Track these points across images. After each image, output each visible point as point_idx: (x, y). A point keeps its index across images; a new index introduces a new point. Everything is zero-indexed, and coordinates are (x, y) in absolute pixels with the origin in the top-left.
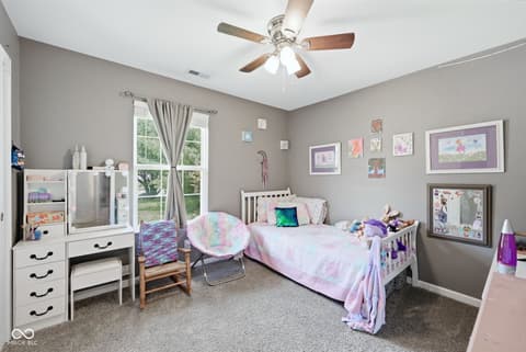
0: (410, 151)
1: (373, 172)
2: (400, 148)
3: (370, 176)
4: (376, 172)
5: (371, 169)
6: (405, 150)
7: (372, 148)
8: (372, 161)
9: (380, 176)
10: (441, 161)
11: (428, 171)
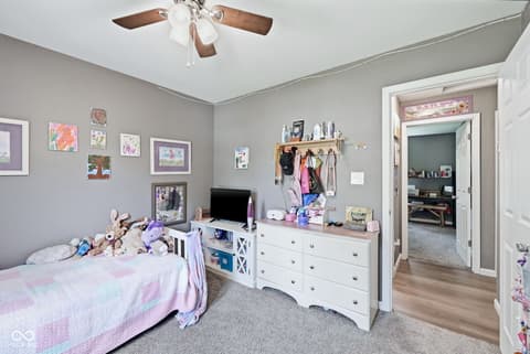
0: (137, 153)
1: (95, 172)
2: (128, 148)
3: (91, 177)
4: (100, 172)
5: (91, 169)
6: (133, 152)
7: (93, 142)
8: (92, 159)
9: (107, 177)
10: (160, 164)
11: (153, 172)
